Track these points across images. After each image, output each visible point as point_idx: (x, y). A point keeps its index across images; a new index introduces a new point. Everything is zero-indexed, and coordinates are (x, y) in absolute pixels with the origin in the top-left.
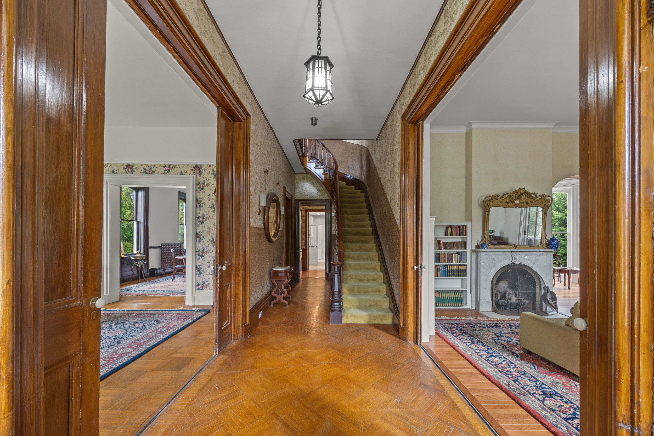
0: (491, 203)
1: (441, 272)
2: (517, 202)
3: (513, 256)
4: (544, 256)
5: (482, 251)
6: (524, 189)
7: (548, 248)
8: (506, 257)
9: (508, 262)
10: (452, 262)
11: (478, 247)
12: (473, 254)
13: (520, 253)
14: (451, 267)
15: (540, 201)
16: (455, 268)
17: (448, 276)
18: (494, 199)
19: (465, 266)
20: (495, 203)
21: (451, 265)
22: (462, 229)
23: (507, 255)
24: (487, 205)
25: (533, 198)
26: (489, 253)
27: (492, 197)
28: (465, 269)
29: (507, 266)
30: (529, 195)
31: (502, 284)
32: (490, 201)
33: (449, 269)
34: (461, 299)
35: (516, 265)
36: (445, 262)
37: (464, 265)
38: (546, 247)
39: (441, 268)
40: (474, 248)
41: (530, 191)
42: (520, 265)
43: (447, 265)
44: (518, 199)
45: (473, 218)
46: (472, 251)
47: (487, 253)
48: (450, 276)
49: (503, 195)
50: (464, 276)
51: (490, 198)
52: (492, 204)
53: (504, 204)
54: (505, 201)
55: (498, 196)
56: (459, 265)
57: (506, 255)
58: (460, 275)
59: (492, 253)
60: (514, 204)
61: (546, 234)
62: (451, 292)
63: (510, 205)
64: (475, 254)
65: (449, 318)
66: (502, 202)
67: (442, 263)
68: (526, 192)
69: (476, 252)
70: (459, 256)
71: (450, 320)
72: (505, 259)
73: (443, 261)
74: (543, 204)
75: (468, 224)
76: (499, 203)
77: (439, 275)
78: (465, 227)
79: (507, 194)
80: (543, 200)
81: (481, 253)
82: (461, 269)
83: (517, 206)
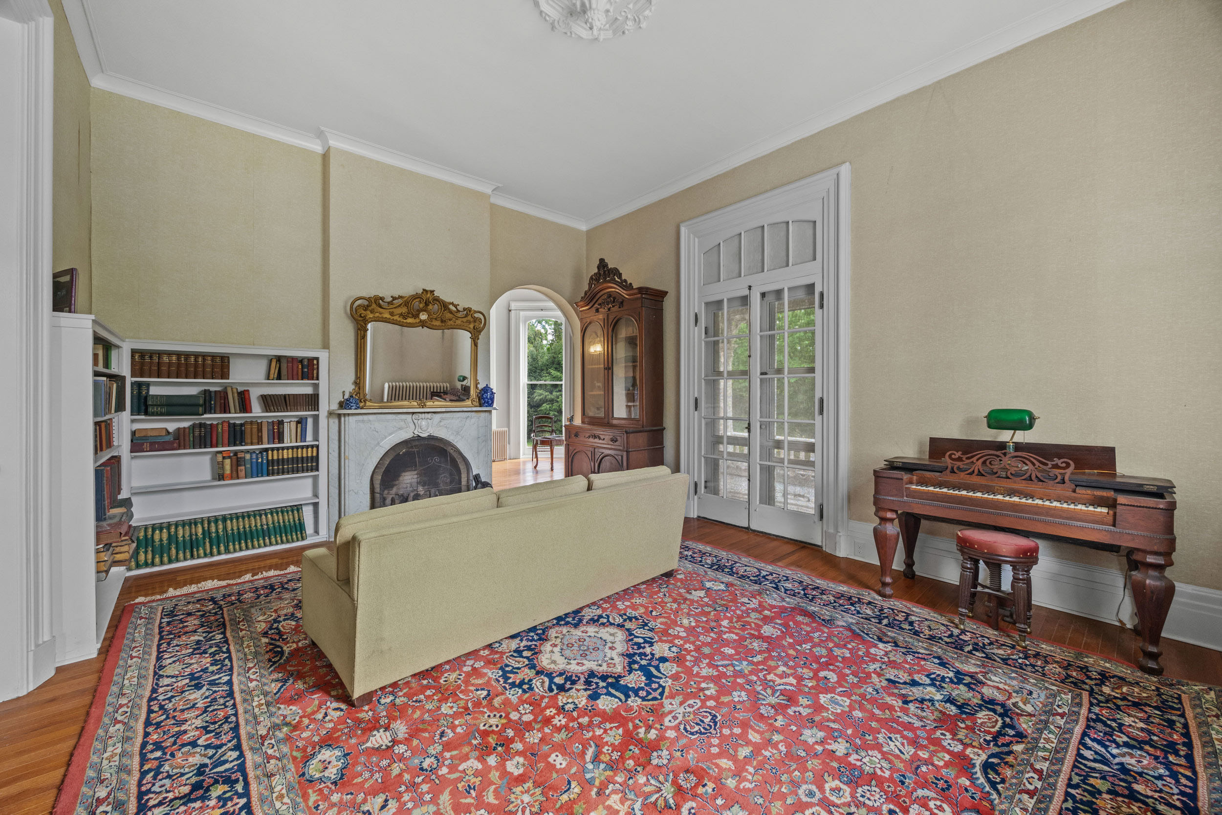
0: (368, 312)
1: (248, 466)
2: (423, 316)
3: (416, 421)
4: (473, 420)
5: (349, 415)
6: (432, 292)
7: (481, 406)
8: (402, 424)
9: (406, 435)
10: (281, 440)
11: (342, 405)
12: (331, 421)
13: (429, 416)
14: (275, 452)
15: (465, 320)
16: (286, 454)
17: (268, 475)
18: (374, 306)
19: (315, 449)
20: (377, 314)
21: (283, 449)
22: (308, 366)
23: (404, 420)
24: (360, 316)
25: (451, 312)
26: (365, 417)
27: (369, 299)
28: (315, 454)
29: (405, 443)
30: (444, 305)
31: (406, 478)
32: (366, 308)
33: (270, 458)
34: (300, 523)
35: (424, 438)
36: (260, 441)
37: (312, 447)
38: (477, 404)
39: (248, 456)
40: (334, 406)
41: (446, 297)
42: (431, 438)
43: (266, 450)
44: (425, 311)
45: (332, 343)
46: (331, 414)
47: (360, 418)
48: (273, 474)
49: (394, 298)
50: (312, 470)
51: (366, 303)
52: (371, 316)
53: (396, 318)
54: (398, 311)
55: (382, 299)
56: (297, 447)
57: (402, 420)
58: (300, 469)
59: (371, 417)
60: (417, 320)
61: (477, 380)
62: (272, 511)
63: (410, 320)
64: (337, 421)
65: (224, 583)
66: (392, 314)
67: (252, 444)
68: (437, 300)
69: (339, 416)
70: (299, 425)
71: (229, 585)
72: (400, 429)
73: (255, 441)
74: (472, 326)
75: (323, 356)
76: (387, 315)
77: (242, 474)
78: (315, 362)
79: (400, 297)
80: (469, 318)
81: (347, 418)
82: (305, 455)
83: (423, 324)
